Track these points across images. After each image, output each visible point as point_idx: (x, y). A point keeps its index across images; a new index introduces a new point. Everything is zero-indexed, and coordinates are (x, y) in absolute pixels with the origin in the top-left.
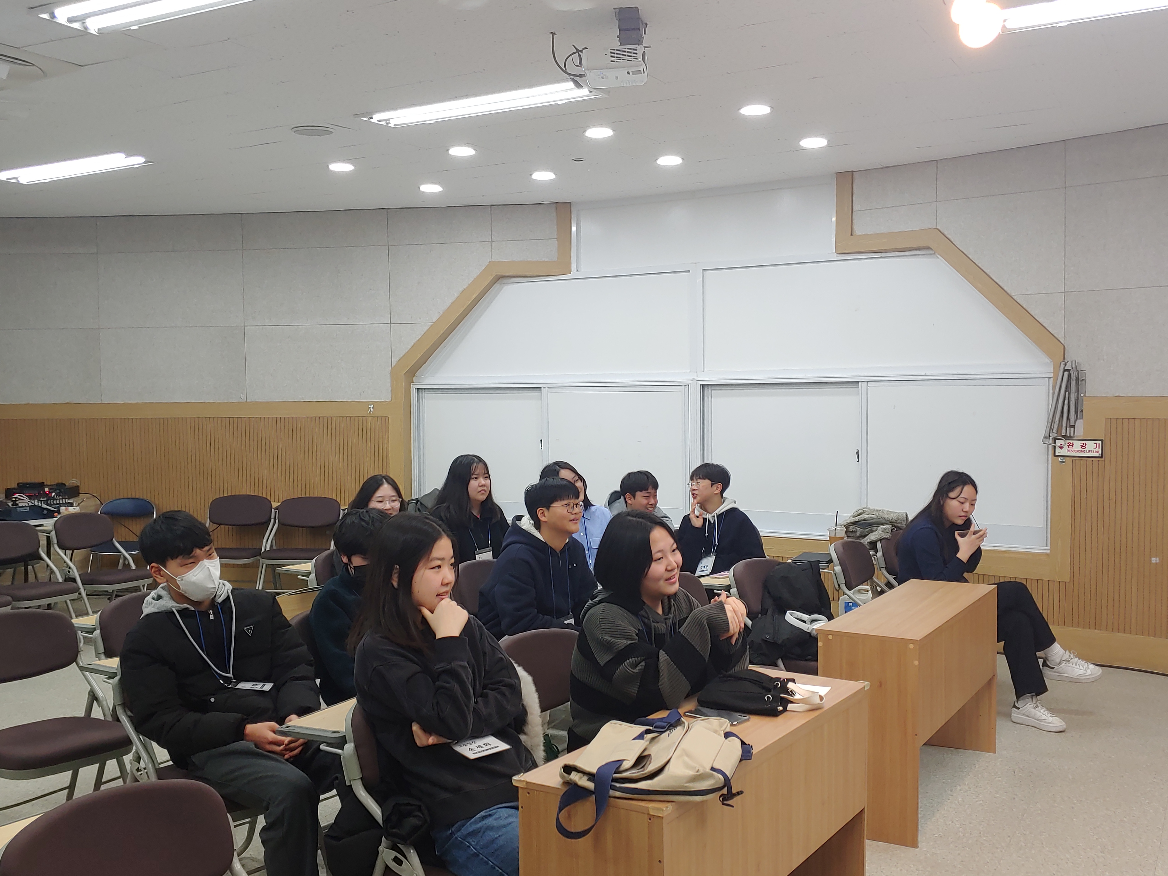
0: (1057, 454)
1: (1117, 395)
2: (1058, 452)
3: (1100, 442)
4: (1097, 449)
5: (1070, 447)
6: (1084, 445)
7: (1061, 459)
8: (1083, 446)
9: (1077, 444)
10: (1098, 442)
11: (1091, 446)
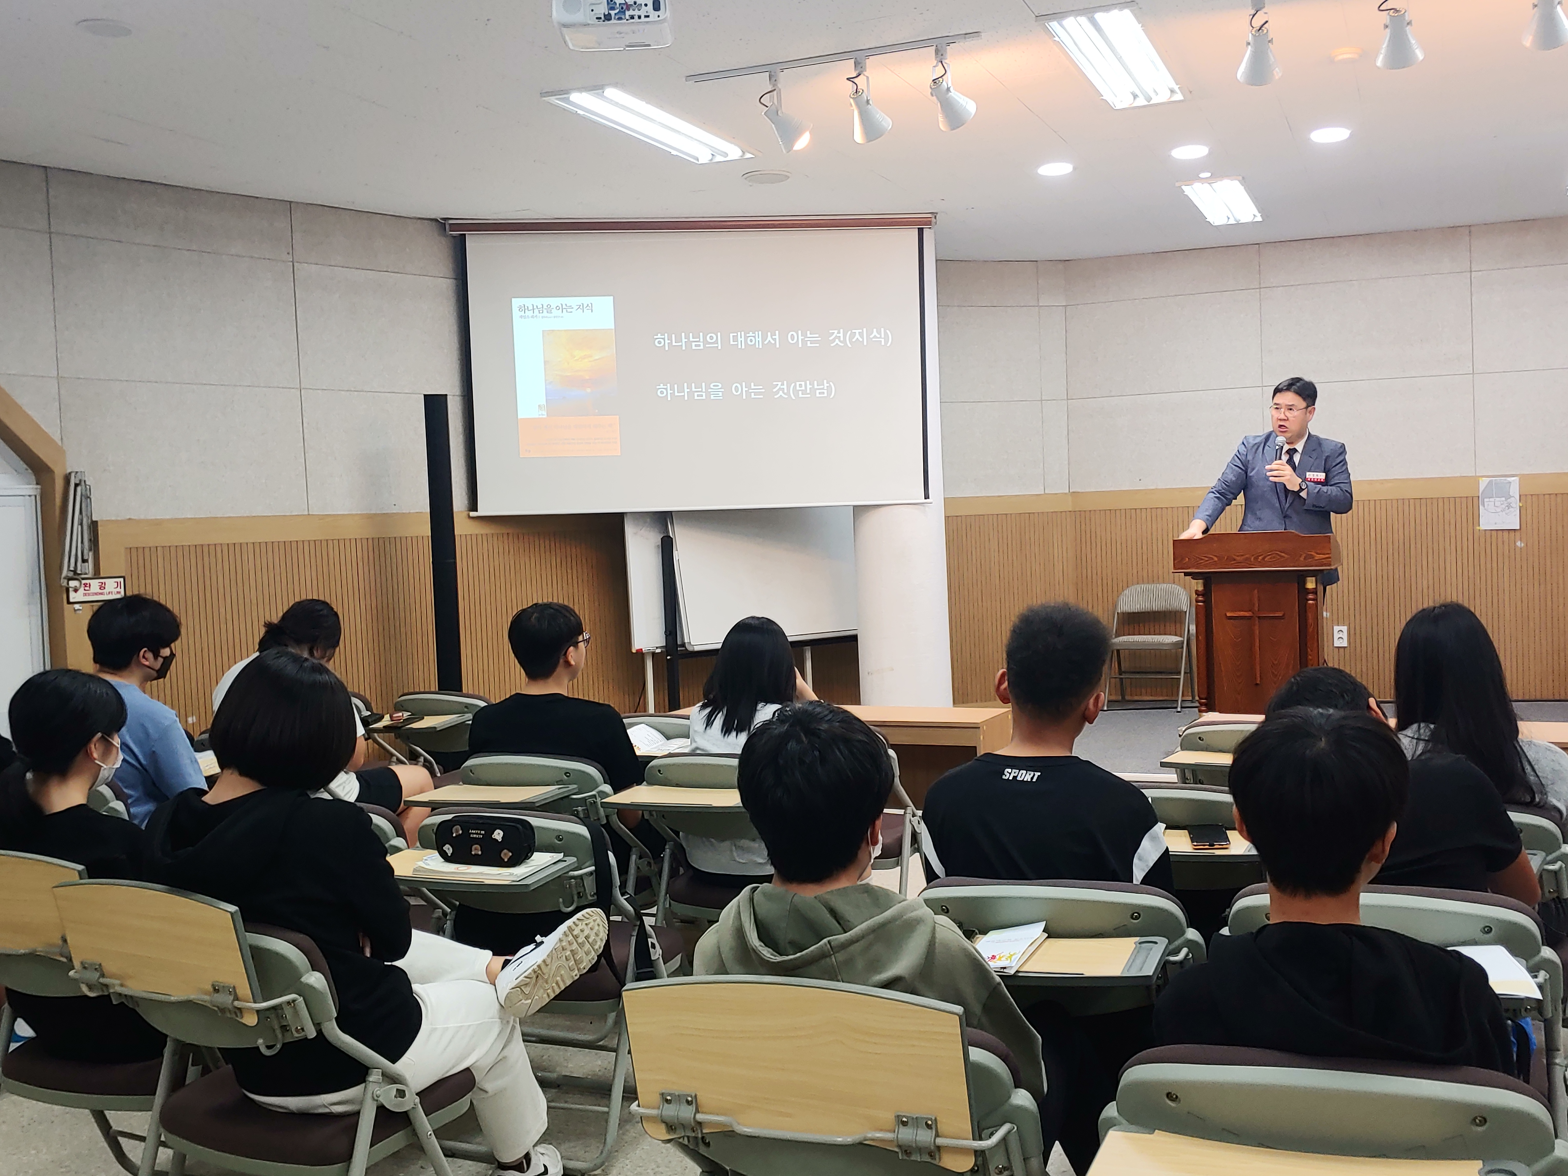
0: (71, 600)
1: (128, 517)
2: (73, 597)
3: (122, 580)
4: (118, 590)
5: (86, 588)
6: (103, 585)
7: (77, 606)
8: (102, 587)
9: (95, 584)
10: (118, 580)
11: (111, 584)
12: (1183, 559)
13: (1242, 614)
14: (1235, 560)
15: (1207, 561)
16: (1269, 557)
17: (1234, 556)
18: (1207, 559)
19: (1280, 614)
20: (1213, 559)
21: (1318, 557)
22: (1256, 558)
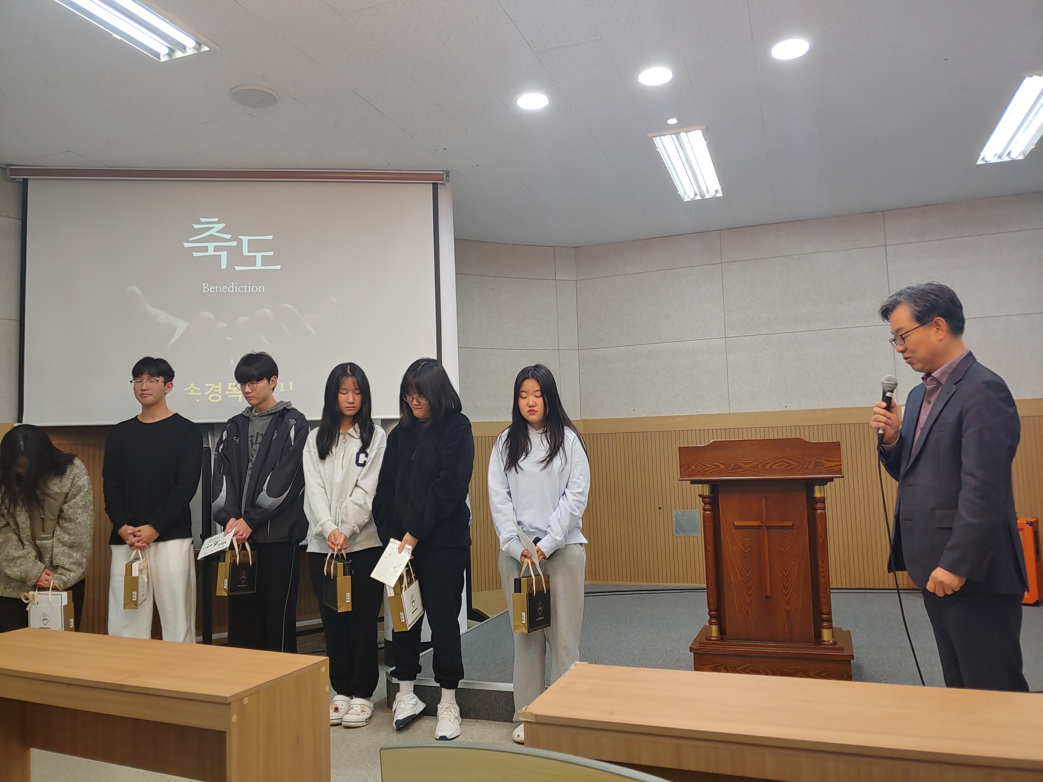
12: (689, 467)
13: (750, 523)
14: (742, 468)
15: (713, 469)
16: (777, 465)
17: (741, 464)
18: (713, 467)
19: (790, 523)
20: (718, 467)
21: (827, 464)
22: (764, 466)
